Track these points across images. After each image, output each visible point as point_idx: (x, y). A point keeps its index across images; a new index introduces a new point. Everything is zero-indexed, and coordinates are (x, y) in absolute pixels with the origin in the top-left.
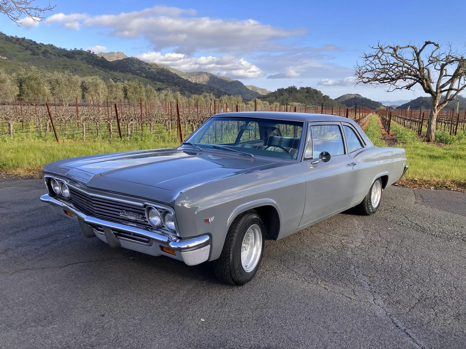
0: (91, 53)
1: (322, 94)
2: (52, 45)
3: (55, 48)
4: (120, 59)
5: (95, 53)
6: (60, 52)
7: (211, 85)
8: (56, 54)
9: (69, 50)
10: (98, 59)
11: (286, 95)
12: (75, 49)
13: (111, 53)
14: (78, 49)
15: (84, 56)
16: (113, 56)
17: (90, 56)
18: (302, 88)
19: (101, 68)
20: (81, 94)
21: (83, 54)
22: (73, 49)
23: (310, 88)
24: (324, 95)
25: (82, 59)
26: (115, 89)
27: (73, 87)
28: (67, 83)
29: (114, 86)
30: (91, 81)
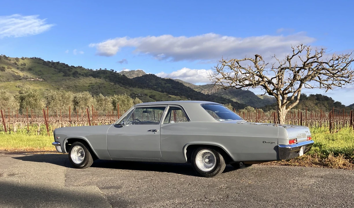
0: (114, 72)
1: (333, 101)
2: (81, 67)
3: (84, 69)
4: (139, 76)
5: (117, 72)
6: (88, 73)
7: (223, 96)
8: (84, 74)
9: (95, 70)
10: (120, 76)
12: (101, 69)
13: (132, 71)
14: (103, 69)
15: (108, 75)
16: (134, 74)
17: (112, 74)
18: (312, 96)
19: (121, 85)
20: (72, 107)
21: (107, 73)
22: (99, 69)
23: (320, 95)
24: (335, 101)
25: (105, 78)
26: (104, 102)
27: (66, 102)
28: (61, 98)
29: (103, 100)
30: (82, 96)
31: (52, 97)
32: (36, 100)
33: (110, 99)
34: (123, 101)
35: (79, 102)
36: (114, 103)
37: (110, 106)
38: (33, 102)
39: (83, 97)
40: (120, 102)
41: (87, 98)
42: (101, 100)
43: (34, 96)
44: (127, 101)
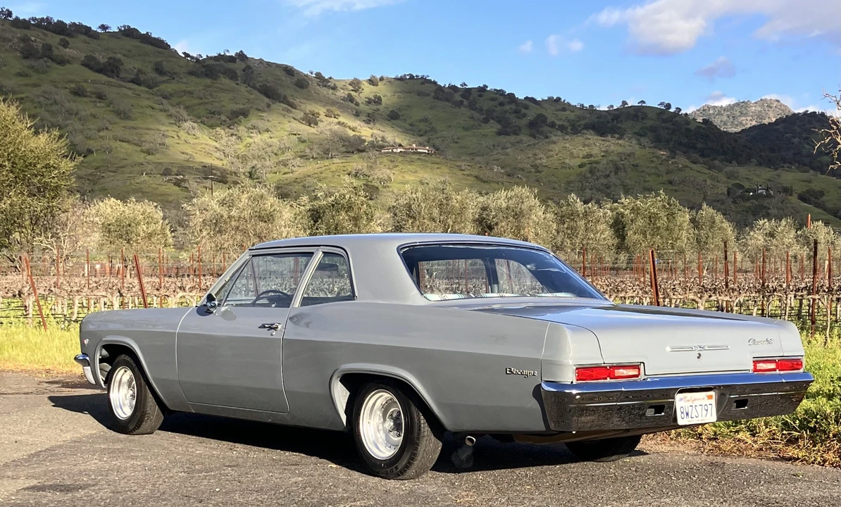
26: (583, 222)
27: (451, 223)
28: (436, 212)
29: (579, 215)
30: (504, 205)
31: (409, 207)
33: (605, 212)
34: (652, 218)
35: (497, 224)
36: (619, 227)
37: (605, 234)
39: (508, 208)
40: (640, 222)
41: (521, 212)
42: (573, 215)
43: (350, 207)
44: (665, 219)
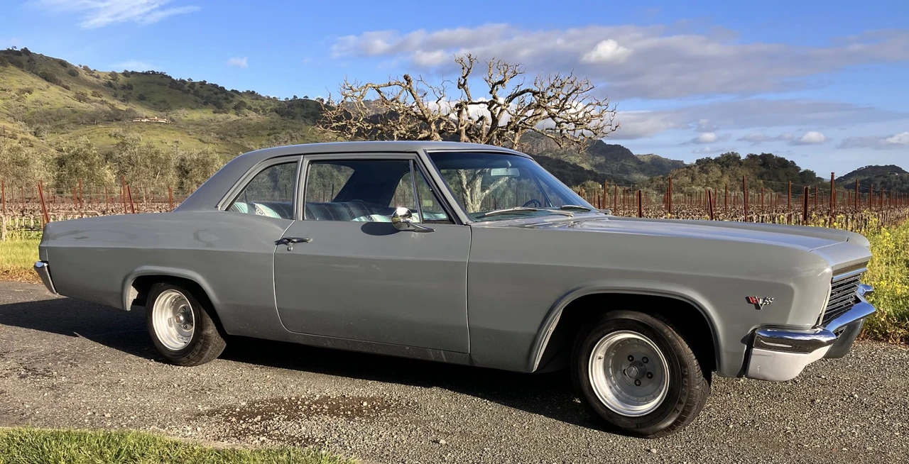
1: (798, 169)
2: (254, 92)
3: (258, 97)
6: (267, 105)
7: (562, 157)
8: (259, 108)
11: (716, 171)
12: (295, 97)
14: (301, 97)
15: (311, 110)
18: (752, 157)
21: (308, 106)
22: (291, 98)
23: (770, 156)
24: (803, 169)
25: (305, 117)
27: (159, 169)
28: (148, 161)
31: (130, 158)
32: (90, 165)
35: (191, 170)
38: (85, 169)
